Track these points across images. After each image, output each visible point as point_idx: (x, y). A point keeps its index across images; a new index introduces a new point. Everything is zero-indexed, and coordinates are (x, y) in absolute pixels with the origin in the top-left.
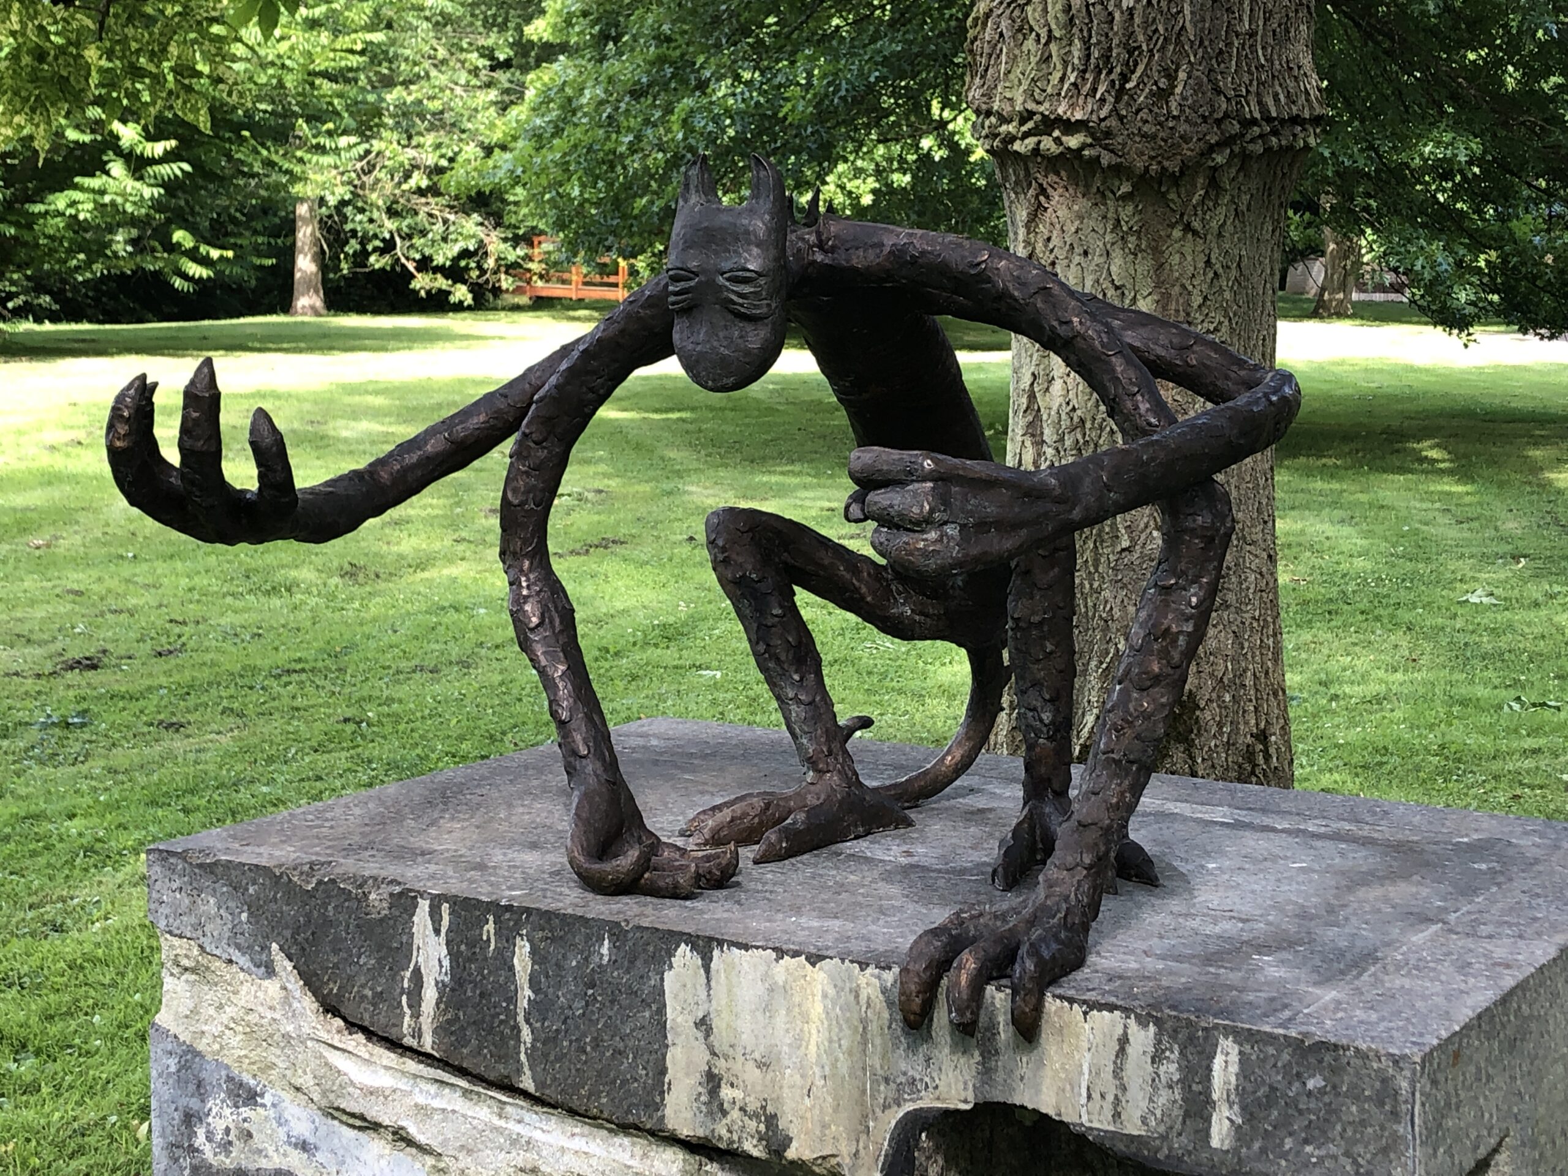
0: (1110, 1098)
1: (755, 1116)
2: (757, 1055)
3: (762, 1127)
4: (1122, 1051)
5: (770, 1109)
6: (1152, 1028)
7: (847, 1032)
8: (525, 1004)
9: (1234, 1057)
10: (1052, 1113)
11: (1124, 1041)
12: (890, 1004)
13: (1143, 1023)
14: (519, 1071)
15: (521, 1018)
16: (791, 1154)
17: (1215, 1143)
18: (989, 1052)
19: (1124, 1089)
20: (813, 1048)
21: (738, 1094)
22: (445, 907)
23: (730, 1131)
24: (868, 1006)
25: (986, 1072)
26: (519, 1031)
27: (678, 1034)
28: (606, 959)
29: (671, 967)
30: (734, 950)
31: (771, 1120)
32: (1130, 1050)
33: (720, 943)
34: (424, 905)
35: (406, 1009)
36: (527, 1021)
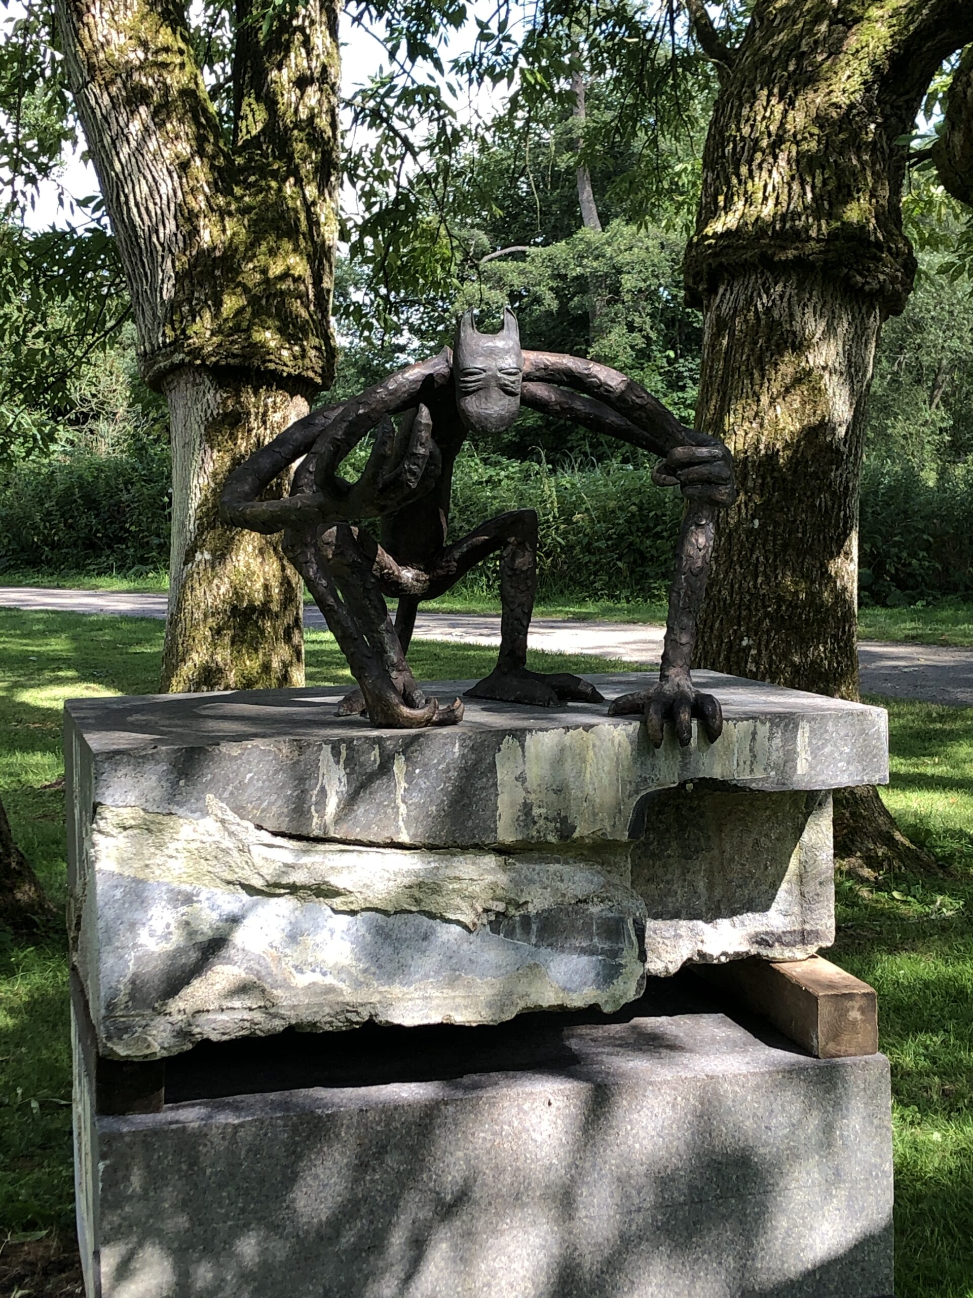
0: (748, 763)
1: (554, 820)
2: (554, 787)
3: (558, 825)
4: (754, 739)
5: (563, 814)
6: (768, 724)
7: (607, 762)
8: (402, 791)
9: (807, 729)
10: (719, 777)
11: (754, 734)
12: (632, 743)
13: (763, 723)
14: (398, 832)
15: (399, 801)
16: (576, 835)
17: (799, 772)
18: (685, 755)
19: (755, 756)
20: (588, 775)
21: (543, 811)
22: (343, 747)
23: (538, 832)
24: (619, 745)
25: (684, 766)
26: (398, 808)
27: (504, 787)
28: (457, 755)
29: (499, 750)
30: (540, 733)
31: (564, 820)
32: (757, 737)
33: (530, 731)
34: (327, 749)
35: (314, 813)
36: (404, 802)
